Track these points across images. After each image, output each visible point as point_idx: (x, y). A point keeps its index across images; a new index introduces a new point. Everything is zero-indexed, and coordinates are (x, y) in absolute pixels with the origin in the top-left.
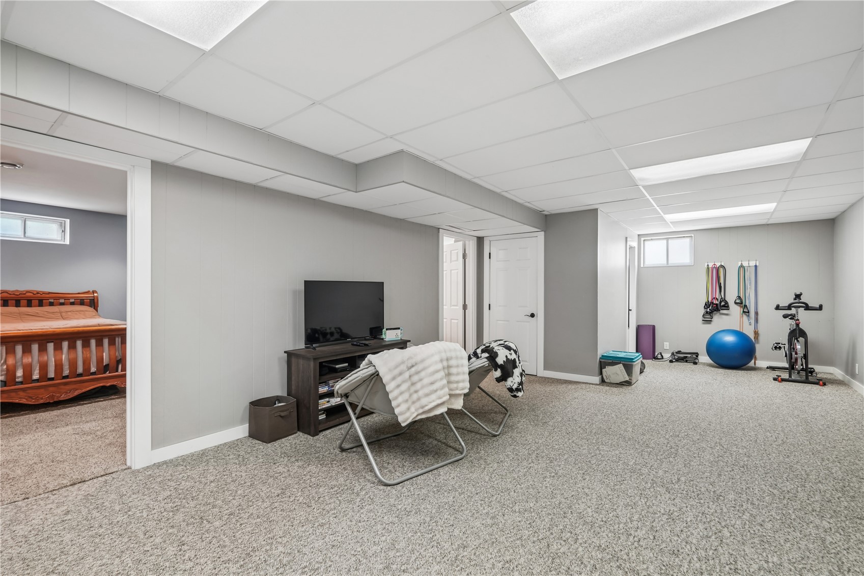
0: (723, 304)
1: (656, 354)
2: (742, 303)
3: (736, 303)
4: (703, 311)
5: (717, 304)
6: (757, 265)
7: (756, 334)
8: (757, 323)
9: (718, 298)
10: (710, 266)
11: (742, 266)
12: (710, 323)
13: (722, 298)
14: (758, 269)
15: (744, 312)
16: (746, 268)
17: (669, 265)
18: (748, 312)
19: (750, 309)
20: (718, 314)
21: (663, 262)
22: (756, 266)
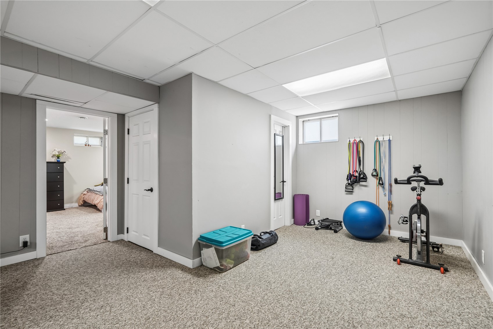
0: (362, 176)
1: (310, 220)
2: (377, 176)
3: (373, 175)
4: (346, 182)
5: (356, 177)
6: (391, 139)
7: (390, 205)
8: (391, 194)
9: (358, 171)
10: (352, 142)
11: (377, 141)
12: (352, 194)
13: (361, 171)
14: (392, 143)
15: (379, 183)
16: (381, 142)
17: (322, 142)
18: (383, 184)
19: (385, 181)
20: (358, 185)
21: (318, 139)
22: (390, 141)
